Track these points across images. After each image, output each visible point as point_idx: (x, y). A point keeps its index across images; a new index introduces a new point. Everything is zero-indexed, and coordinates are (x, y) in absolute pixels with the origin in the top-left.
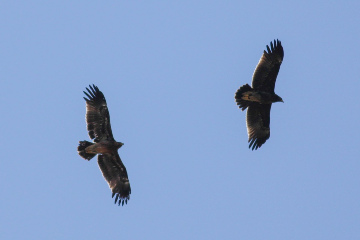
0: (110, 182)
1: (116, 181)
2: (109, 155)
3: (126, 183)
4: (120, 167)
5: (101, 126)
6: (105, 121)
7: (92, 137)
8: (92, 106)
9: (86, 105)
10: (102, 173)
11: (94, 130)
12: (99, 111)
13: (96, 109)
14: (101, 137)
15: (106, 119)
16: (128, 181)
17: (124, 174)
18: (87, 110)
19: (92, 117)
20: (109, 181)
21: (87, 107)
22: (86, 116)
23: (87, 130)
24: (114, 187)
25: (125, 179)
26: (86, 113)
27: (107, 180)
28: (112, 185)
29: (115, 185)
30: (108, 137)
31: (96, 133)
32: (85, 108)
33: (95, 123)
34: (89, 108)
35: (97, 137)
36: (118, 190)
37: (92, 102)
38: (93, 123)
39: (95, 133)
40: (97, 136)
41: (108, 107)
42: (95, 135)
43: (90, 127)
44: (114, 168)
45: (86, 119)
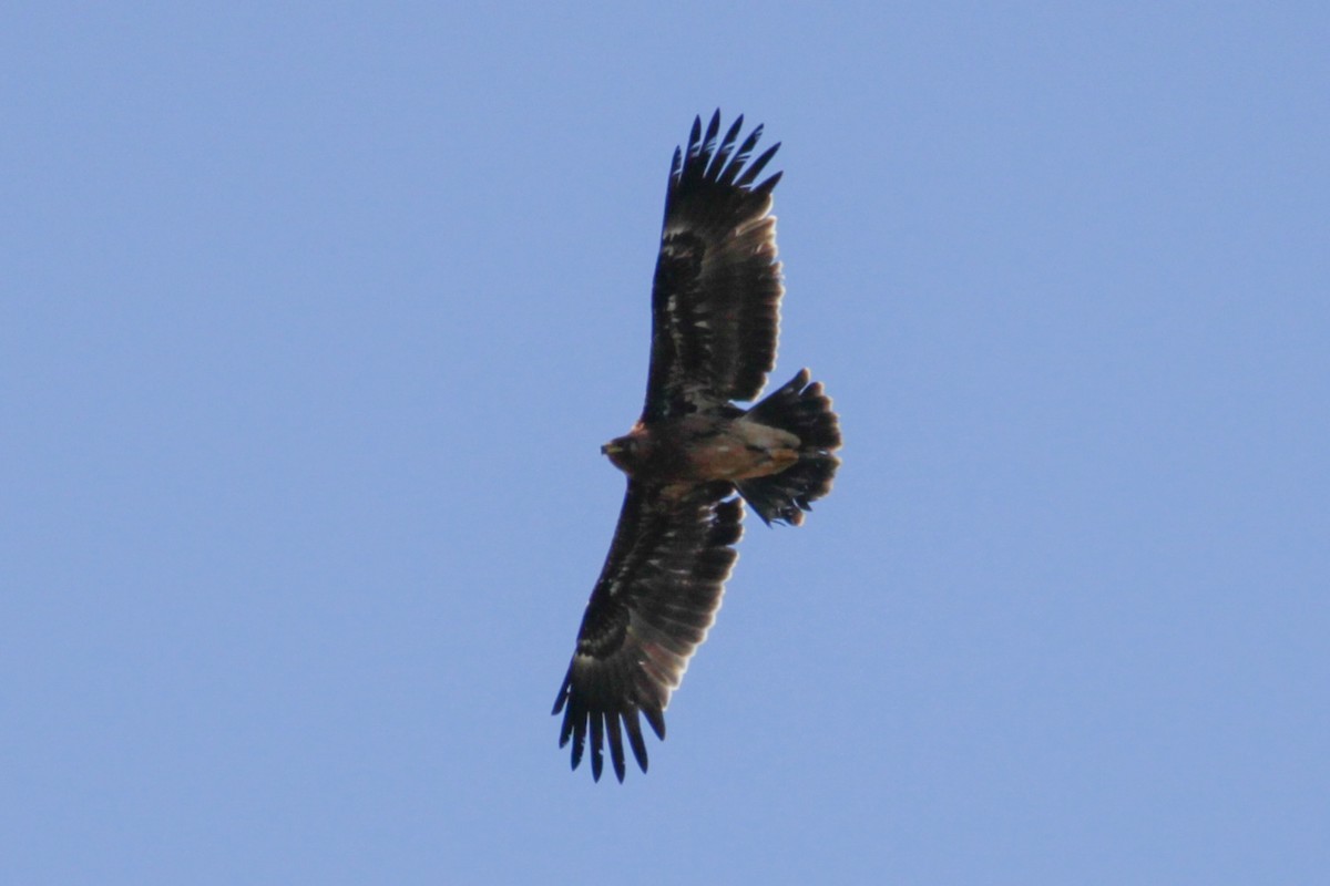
1: (732, 246)
6: (627, 579)
7: (731, 512)
8: (651, 675)
10: (779, 302)
13: (637, 654)
14: (685, 499)
15: (614, 588)
17: (670, 277)
19: (679, 616)
21: (674, 680)
22: (706, 633)
23: (738, 558)
25: (676, 252)
26: (695, 647)
27: (772, 263)
29: (739, 231)
30: (654, 495)
31: (704, 526)
33: (683, 577)
34: (665, 671)
35: (705, 508)
37: (635, 697)
38: (689, 578)
39: (709, 529)
40: (706, 513)
41: (573, 646)
42: (710, 519)
43: (714, 564)
45: (714, 615)
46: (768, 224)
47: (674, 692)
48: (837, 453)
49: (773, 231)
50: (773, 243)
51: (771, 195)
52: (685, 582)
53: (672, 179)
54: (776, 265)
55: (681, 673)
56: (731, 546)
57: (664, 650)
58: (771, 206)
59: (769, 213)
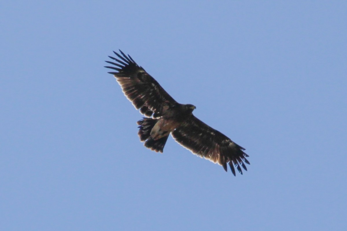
0: (210, 156)
1: (216, 151)
2: (186, 125)
3: (231, 144)
4: (208, 132)
5: (151, 95)
6: (153, 88)
7: (149, 113)
8: (125, 78)
9: (117, 79)
10: (191, 151)
11: (146, 104)
12: (138, 79)
13: (132, 78)
14: (161, 109)
15: (153, 85)
16: (231, 141)
18: (120, 85)
19: (133, 90)
20: (206, 155)
21: (119, 81)
22: (124, 92)
23: (136, 109)
24: (219, 158)
25: (225, 141)
26: (122, 88)
27: (204, 156)
28: (214, 157)
29: (219, 155)
30: (169, 104)
31: (151, 107)
32: (118, 83)
33: (142, 96)
34: (122, 81)
35: (155, 110)
36: (226, 159)
37: (122, 73)
38: (140, 97)
39: (149, 108)
40: (153, 109)
41: (147, 72)
42: (151, 109)
43: (139, 103)
44: (202, 136)
45: (126, 96)
46: (215, 161)
47: (116, 79)
48: (143, 143)
49: (212, 161)
50: (209, 159)
51: (222, 166)
52: (140, 96)
53: (242, 148)
54: (203, 157)
55: (119, 83)
56: (140, 109)
57: (128, 83)
58: (219, 164)
59: (218, 162)
